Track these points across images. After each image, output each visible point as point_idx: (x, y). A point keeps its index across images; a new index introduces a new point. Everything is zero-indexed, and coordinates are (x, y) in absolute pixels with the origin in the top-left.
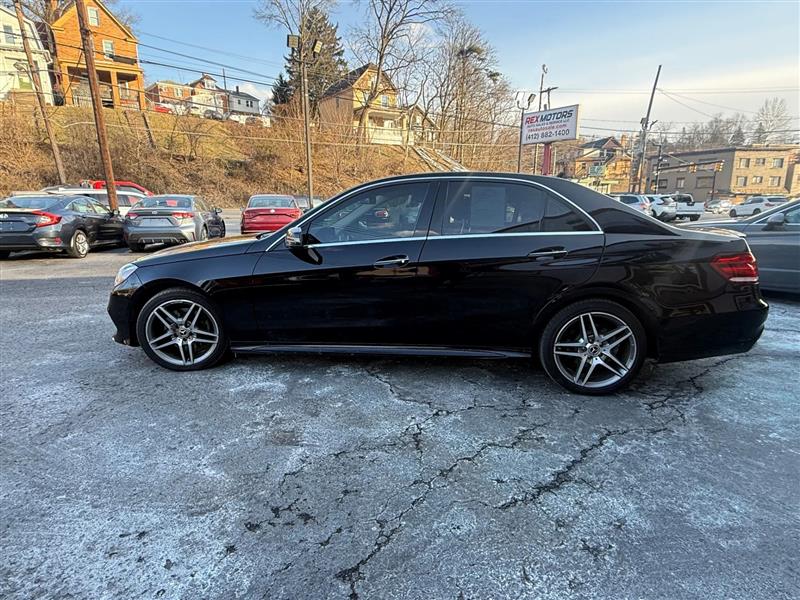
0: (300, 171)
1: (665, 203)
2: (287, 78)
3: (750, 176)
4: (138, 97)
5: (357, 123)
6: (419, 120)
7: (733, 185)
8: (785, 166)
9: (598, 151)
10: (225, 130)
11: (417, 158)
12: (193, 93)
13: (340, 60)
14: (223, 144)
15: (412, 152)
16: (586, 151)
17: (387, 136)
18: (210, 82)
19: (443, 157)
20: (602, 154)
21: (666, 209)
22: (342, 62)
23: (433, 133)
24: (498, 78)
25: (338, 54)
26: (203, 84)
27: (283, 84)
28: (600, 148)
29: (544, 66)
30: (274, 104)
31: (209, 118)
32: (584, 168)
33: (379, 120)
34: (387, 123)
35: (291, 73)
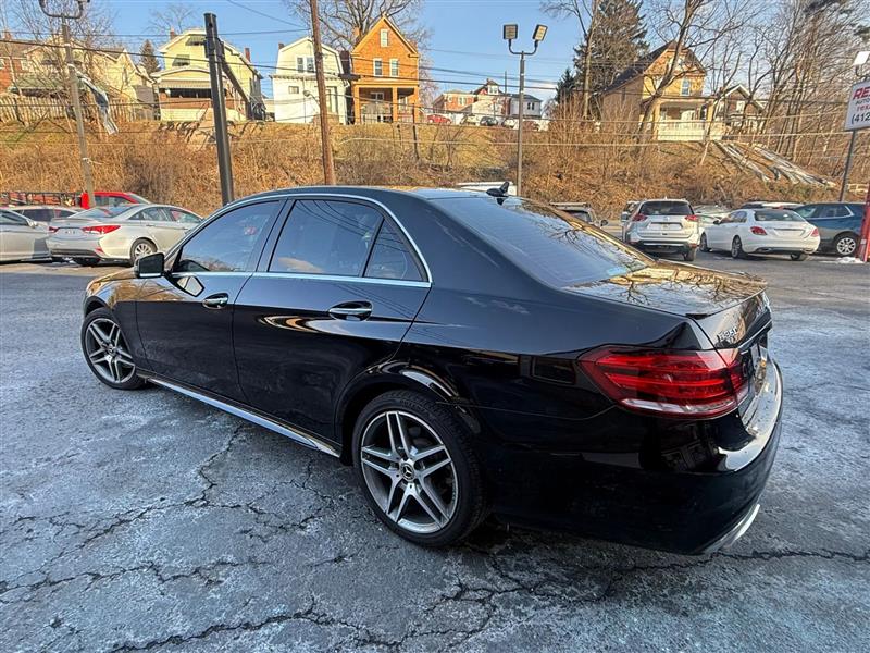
0: (560, 177)
2: (573, 74)
4: (413, 111)
5: (642, 117)
6: (740, 105)
10: (490, 136)
11: (721, 155)
12: (476, 100)
13: (640, 43)
14: (484, 151)
15: (715, 149)
17: (684, 131)
18: (493, 87)
19: (763, 153)
22: (643, 45)
23: (759, 122)
25: (639, 36)
26: (487, 90)
27: (569, 80)
30: (556, 103)
31: (484, 125)
33: (674, 111)
34: (685, 115)
35: (579, 67)
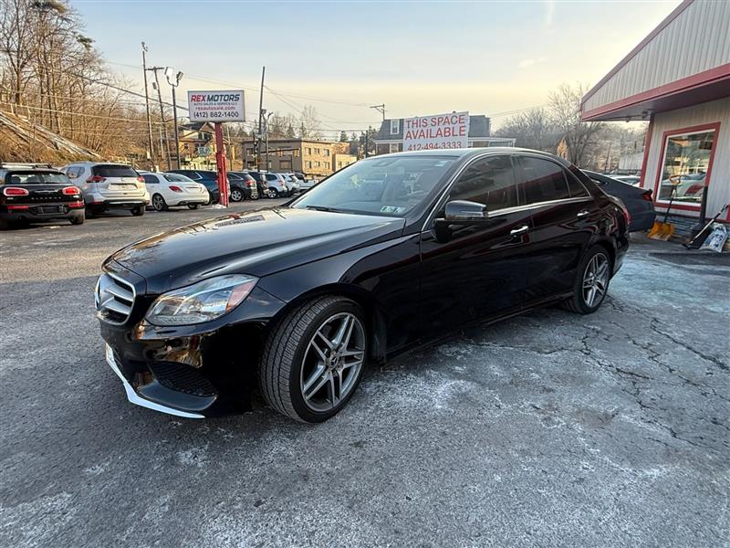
1: (293, 181)
3: (313, 161)
7: (304, 167)
8: (331, 156)
9: (197, 134)
16: (186, 132)
20: (200, 135)
21: (294, 185)
24: (91, 44)
28: (198, 130)
29: (143, 43)
32: (186, 148)
